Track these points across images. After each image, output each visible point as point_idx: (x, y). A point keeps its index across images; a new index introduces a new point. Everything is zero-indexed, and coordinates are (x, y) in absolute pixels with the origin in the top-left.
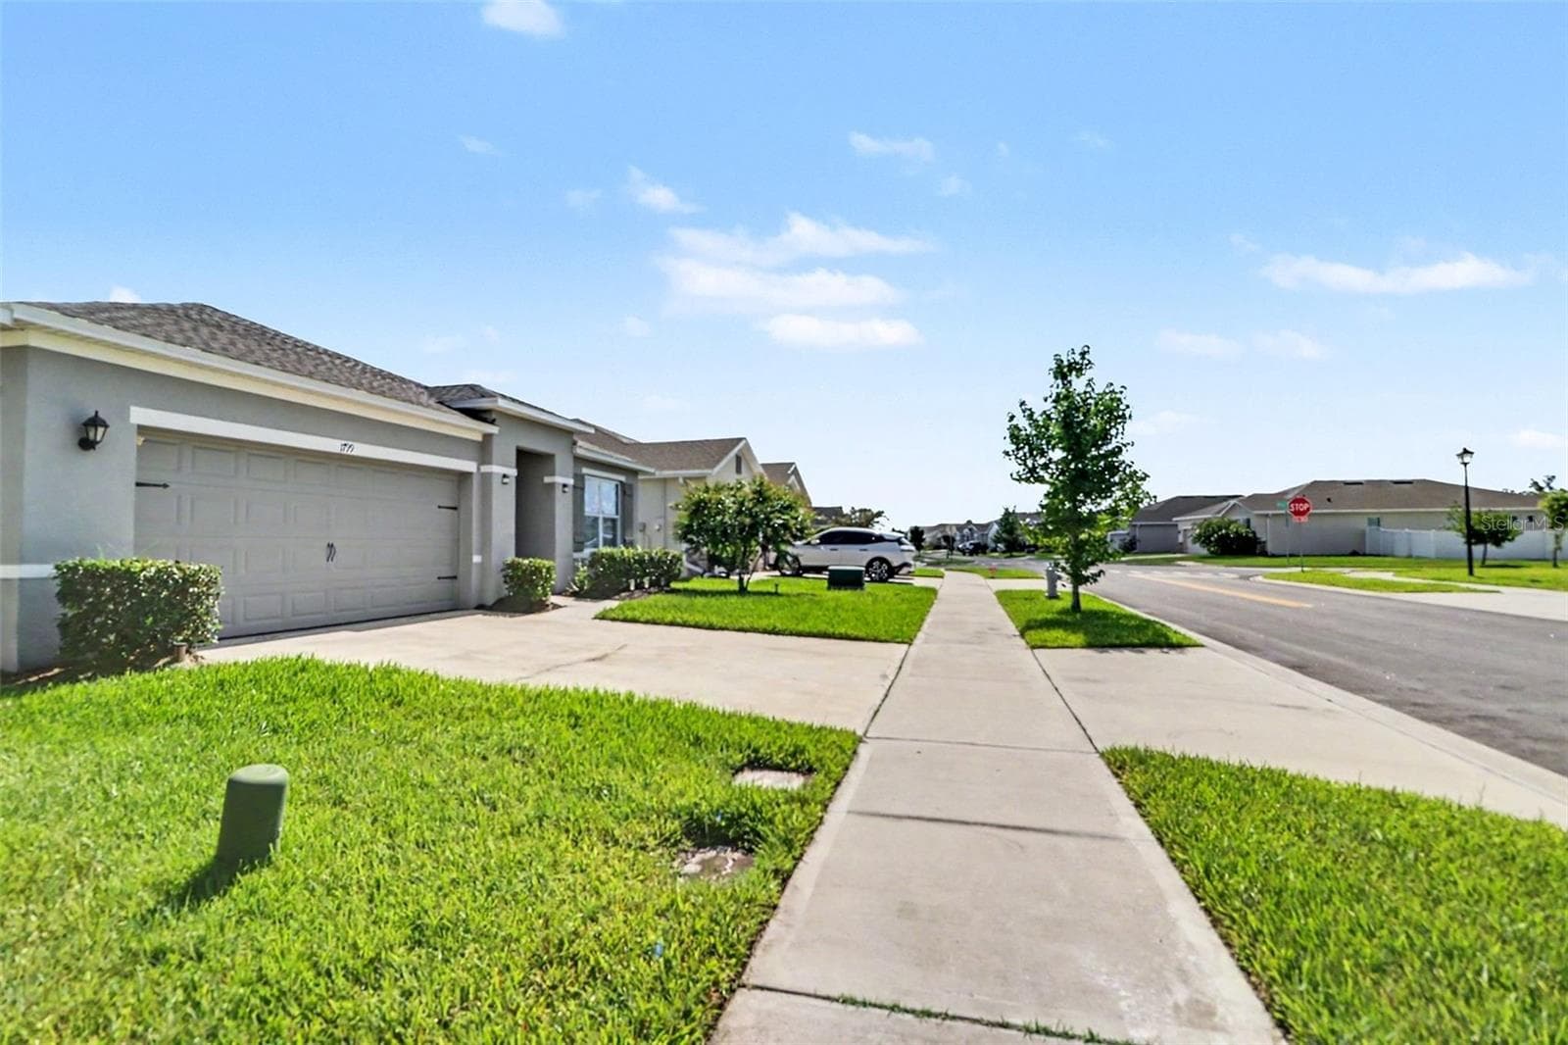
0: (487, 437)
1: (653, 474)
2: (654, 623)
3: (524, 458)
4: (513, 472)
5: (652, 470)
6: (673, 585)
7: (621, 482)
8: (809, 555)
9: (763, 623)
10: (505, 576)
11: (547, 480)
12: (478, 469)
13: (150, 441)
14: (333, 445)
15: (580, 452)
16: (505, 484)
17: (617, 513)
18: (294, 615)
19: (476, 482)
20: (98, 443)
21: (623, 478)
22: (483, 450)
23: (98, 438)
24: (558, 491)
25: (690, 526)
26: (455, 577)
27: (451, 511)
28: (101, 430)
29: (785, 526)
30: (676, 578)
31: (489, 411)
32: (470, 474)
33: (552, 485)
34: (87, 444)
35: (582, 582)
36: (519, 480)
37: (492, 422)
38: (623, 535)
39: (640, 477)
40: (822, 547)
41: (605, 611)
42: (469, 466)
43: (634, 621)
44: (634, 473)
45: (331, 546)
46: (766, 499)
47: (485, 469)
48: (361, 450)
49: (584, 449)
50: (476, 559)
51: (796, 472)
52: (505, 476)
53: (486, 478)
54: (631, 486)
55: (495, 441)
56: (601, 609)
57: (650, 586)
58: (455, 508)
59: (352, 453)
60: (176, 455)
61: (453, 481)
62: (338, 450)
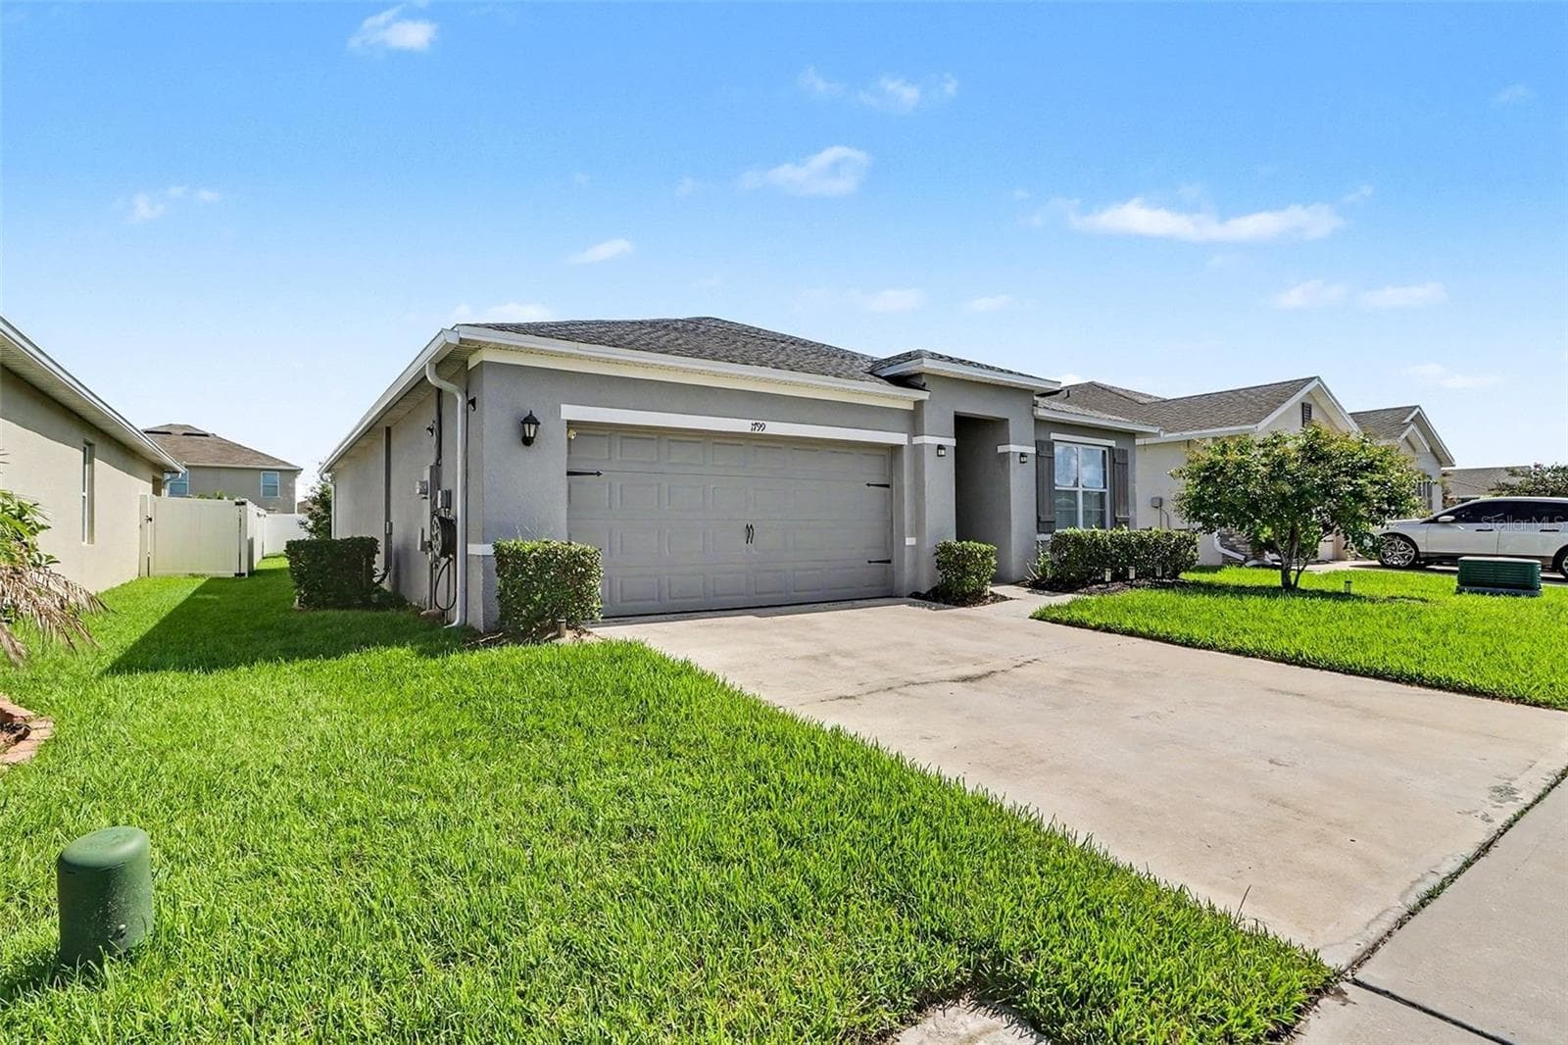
0: (919, 404)
1: (1157, 435)
2: (1108, 630)
3: (965, 426)
4: (951, 442)
5: (1155, 430)
6: (1183, 576)
7: (1110, 447)
8: (1431, 540)
9: (1281, 645)
10: (938, 561)
11: (1001, 449)
12: (910, 441)
13: (581, 434)
14: (743, 426)
15: (1041, 413)
16: (941, 456)
17: (1105, 487)
18: (715, 596)
19: (906, 458)
20: (533, 438)
21: (1112, 443)
22: (914, 420)
23: (532, 435)
24: (1014, 463)
25: (1200, 498)
26: (889, 562)
27: (883, 489)
28: (533, 427)
29: (1359, 496)
30: (1189, 566)
31: (919, 375)
32: (901, 446)
33: (1006, 455)
34: (527, 441)
35: (1043, 569)
36: (958, 451)
37: (921, 388)
38: (1113, 513)
39: (1138, 442)
40: (1461, 527)
41: (1049, 608)
42: (900, 439)
43: (1081, 625)
44: (1132, 435)
45: (749, 529)
46: (1326, 458)
47: (917, 440)
48: (774, 428)
49: (1046, 410)
50: (910, 541)
51: (1420, 421)
52: (940, 447)
53: (918, 450)
54: (1124, 453)
55: (926, 408)
56: (1042, 606)
57: (1137, 577)
58: (887, 486)
59: (764, 432)
60: (606, 445)
61: (884, 456)
62: (749, 431)
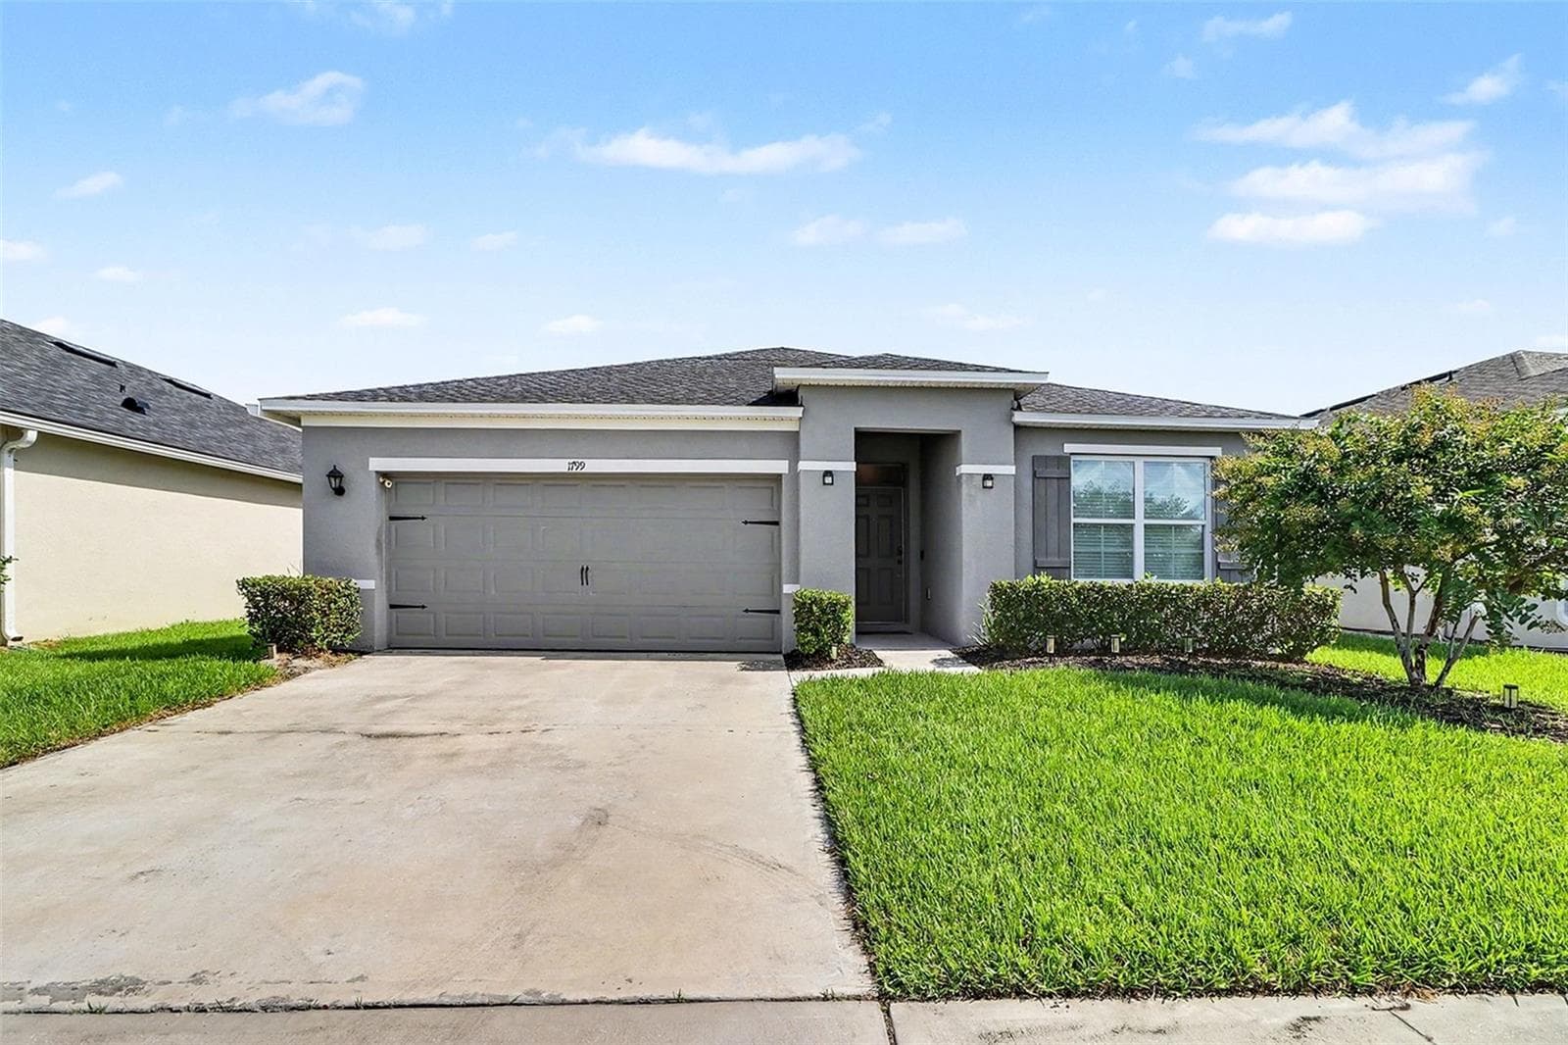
0: (798, 424)
4: (847, 467)
7: (1210, 457)
11: (958, 470)
12: (790, 468)
13: (398, 483)
14: (560, 466)
16: (828, 484)
18: (546, 636)
19: (788, 488)
22: (794, 443)
24: (970, 487)
26: (777, 612)
27: (763, 527)
31: (798, 388)
32: (782, 475)
33: (960, 479)
34: (340, 491)
37: (800, 403)
42: (780, 467)
45: (584, 571)
48: (593, 466)
52: (828, 474)
53: (799, 478)
55: (804, 427)
58: (775, 524)
59: (583, 471)
60: (432, 492)
61: (772, 488)
62: (566, 471)
